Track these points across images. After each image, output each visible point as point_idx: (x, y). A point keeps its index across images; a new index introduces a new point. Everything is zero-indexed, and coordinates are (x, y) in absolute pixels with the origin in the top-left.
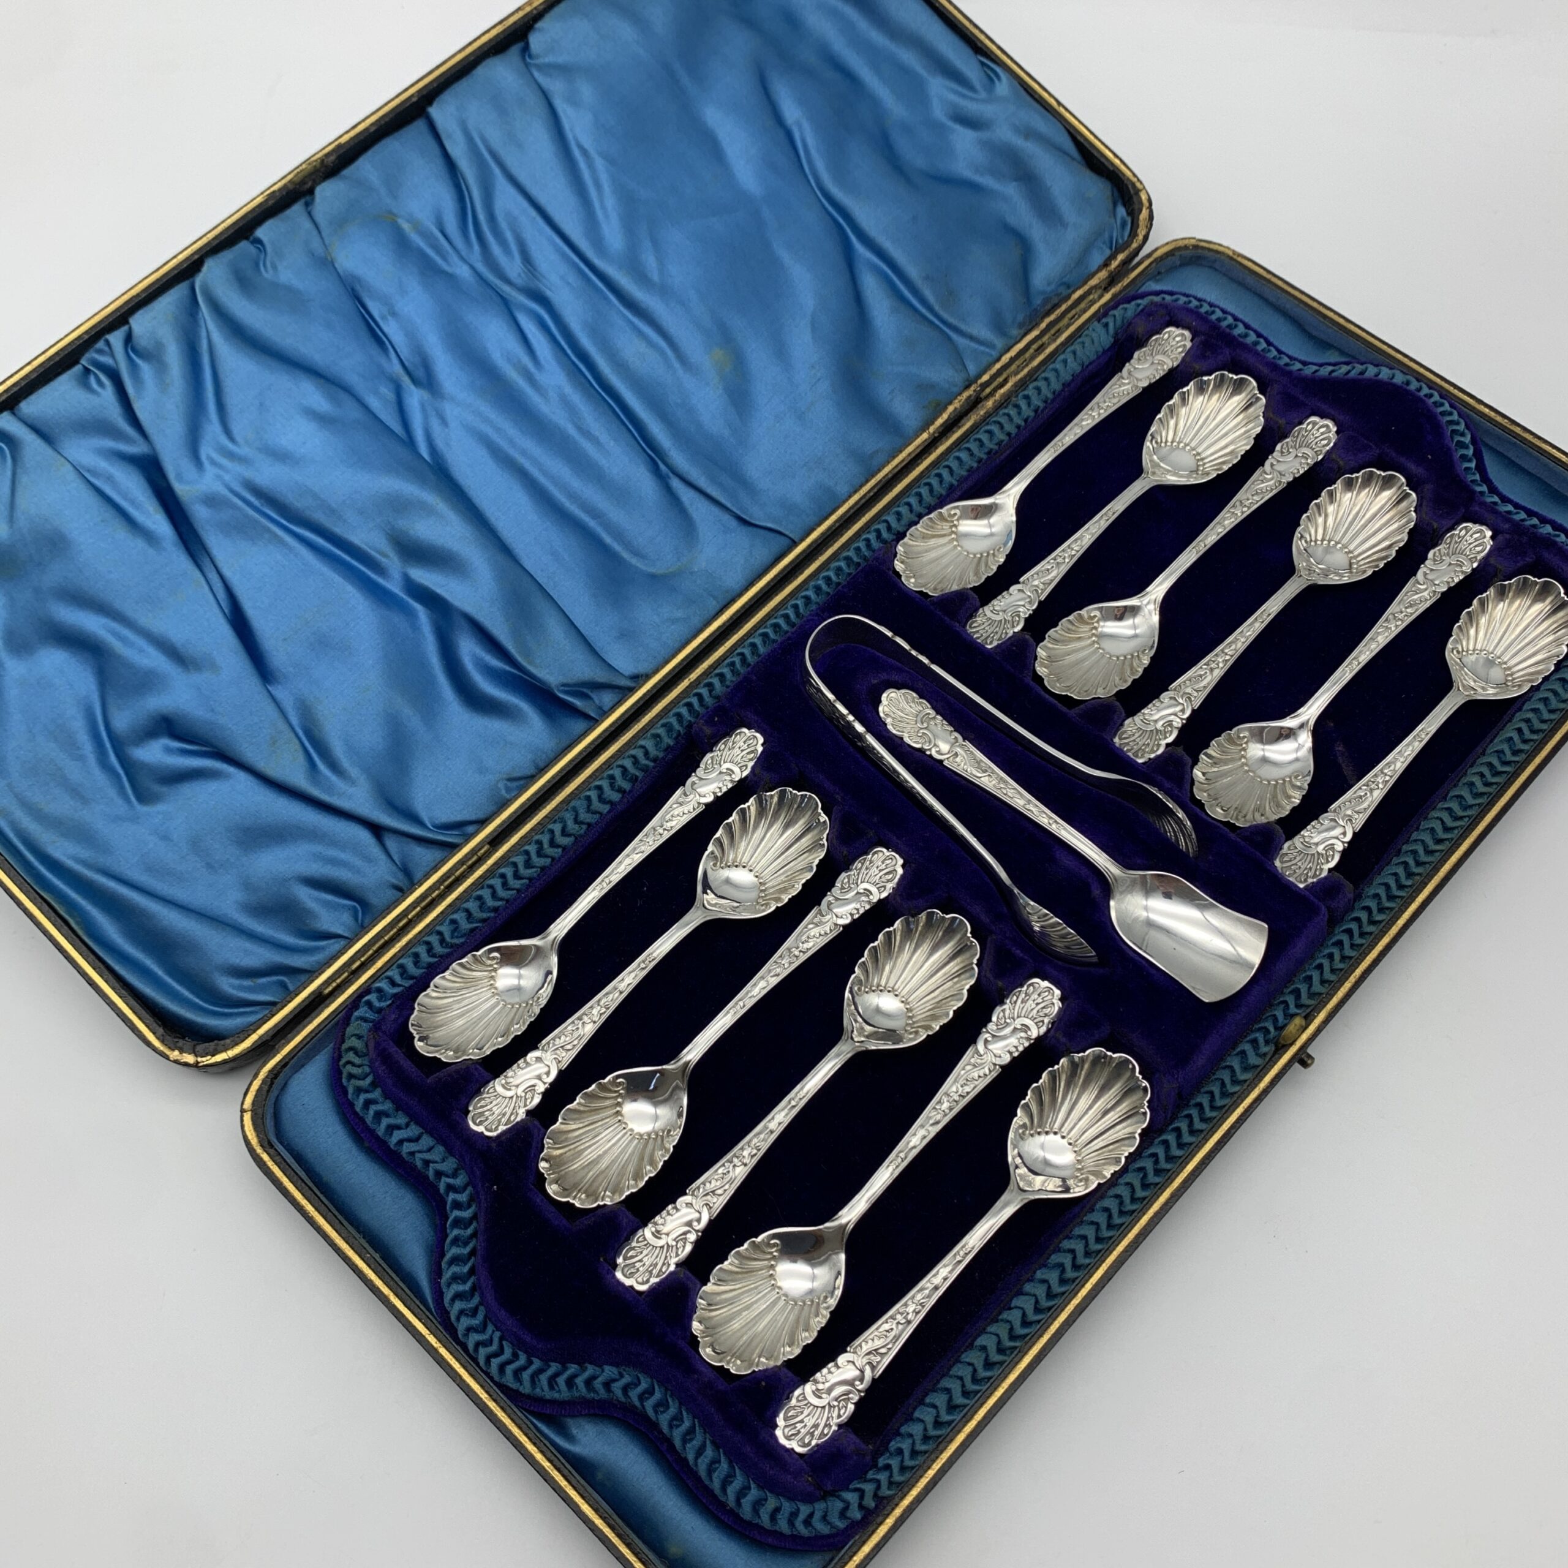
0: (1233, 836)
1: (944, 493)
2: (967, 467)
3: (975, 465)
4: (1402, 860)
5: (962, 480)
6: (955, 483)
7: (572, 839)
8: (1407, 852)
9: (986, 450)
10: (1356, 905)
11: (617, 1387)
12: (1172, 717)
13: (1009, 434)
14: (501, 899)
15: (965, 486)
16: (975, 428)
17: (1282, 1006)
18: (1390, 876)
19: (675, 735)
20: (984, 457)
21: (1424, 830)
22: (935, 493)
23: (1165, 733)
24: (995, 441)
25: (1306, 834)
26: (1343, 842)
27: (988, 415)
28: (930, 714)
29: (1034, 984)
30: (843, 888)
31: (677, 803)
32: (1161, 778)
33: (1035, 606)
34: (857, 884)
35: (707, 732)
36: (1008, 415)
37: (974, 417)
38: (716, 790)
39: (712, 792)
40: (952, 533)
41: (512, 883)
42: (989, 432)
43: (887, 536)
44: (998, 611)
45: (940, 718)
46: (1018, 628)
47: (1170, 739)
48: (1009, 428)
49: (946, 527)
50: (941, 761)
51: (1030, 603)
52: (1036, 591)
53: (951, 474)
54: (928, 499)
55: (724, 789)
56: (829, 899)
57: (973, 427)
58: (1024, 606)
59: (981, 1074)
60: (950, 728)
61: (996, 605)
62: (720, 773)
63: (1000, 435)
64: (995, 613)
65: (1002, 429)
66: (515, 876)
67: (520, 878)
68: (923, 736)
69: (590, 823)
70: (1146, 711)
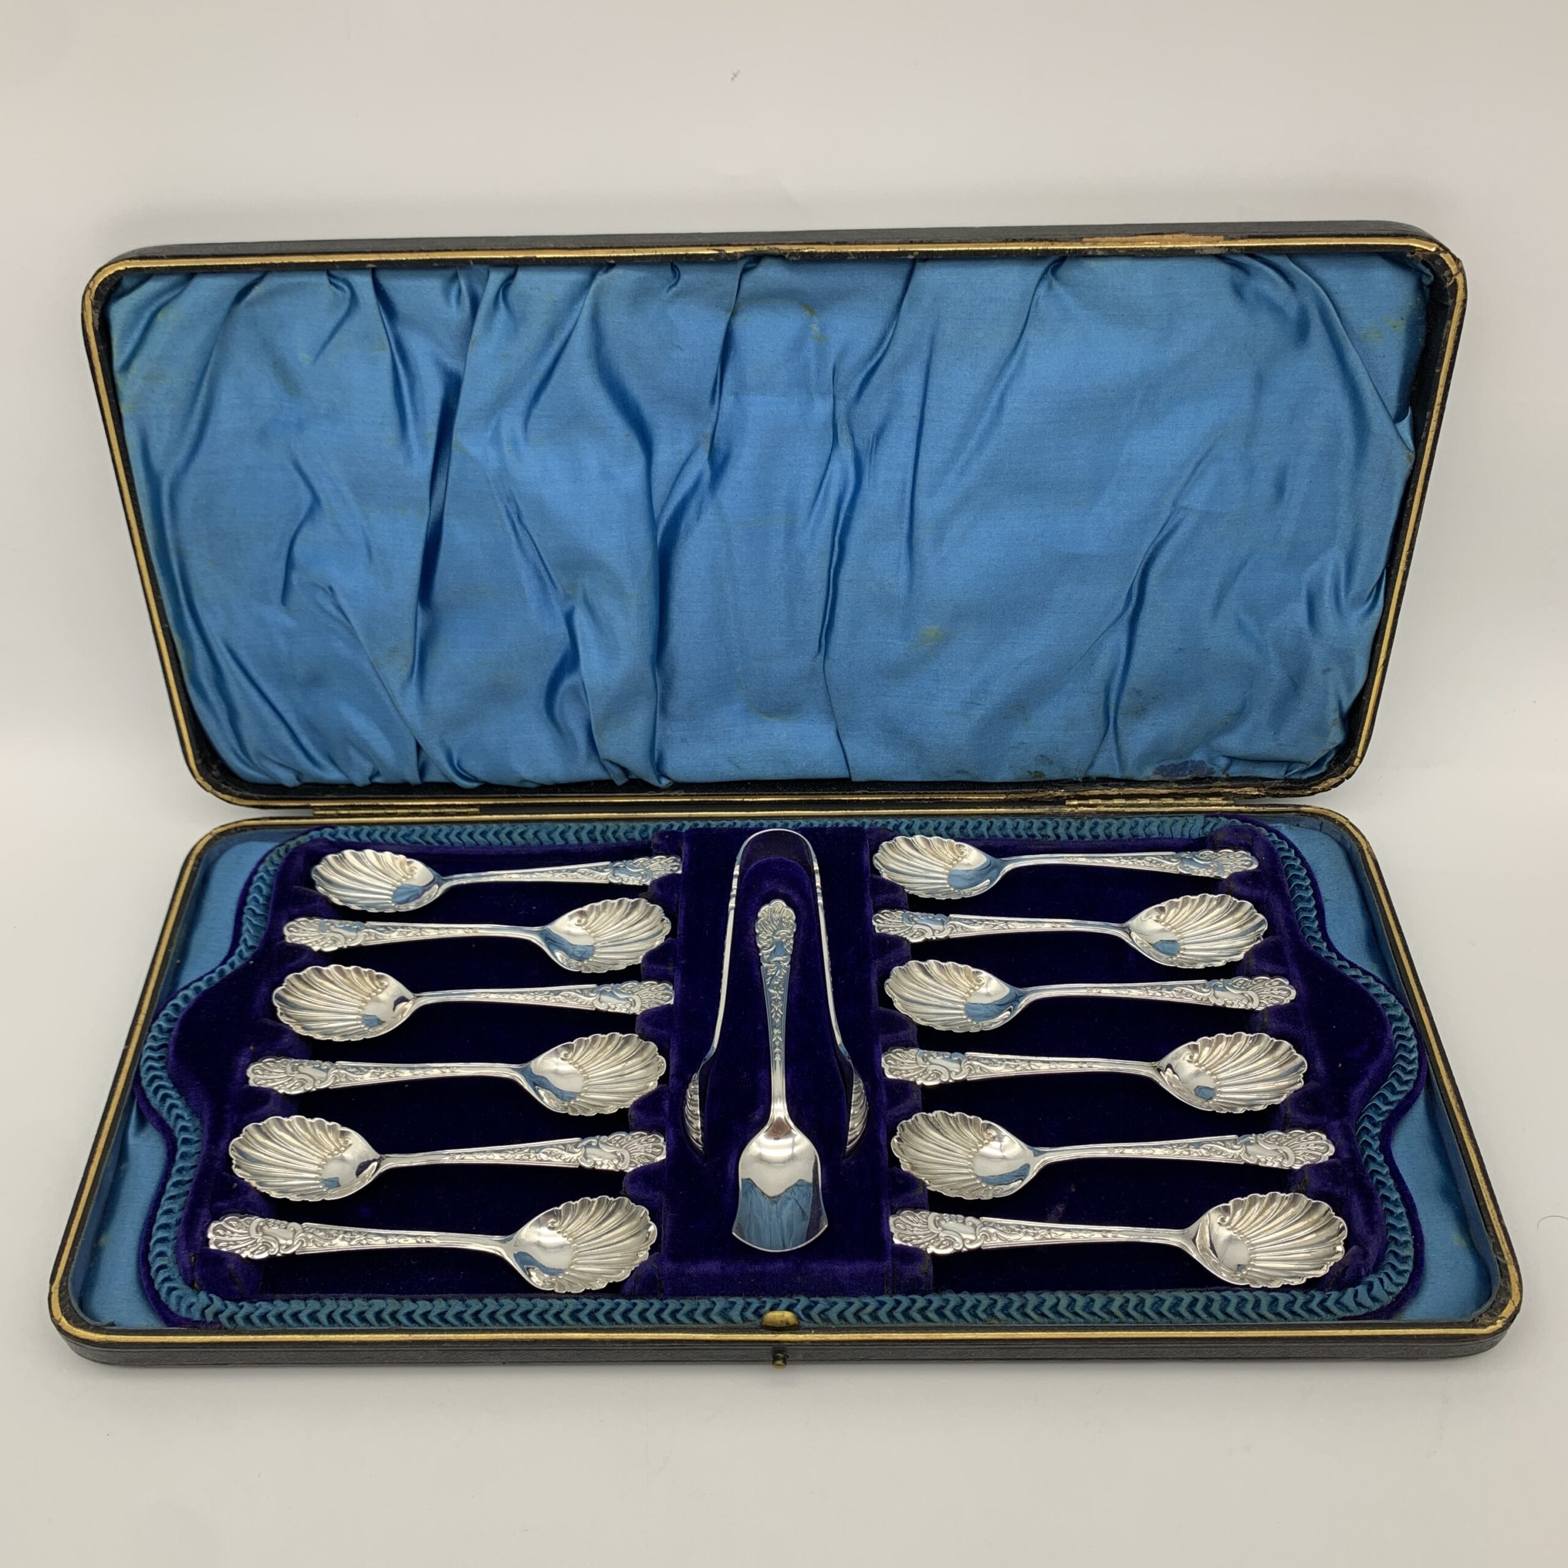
0: (884, 1163)
1: (972, 836)
2: (1005, 832)
4: (996, 1298)
5: (991, 838)
6: (987, 836)
7: (523, 842)
8: (1006, 1297)
10: (926, 1292)
11: (181, 1123)
12: (943, 1070)
13: (1058, 837)
14: (449, 840)
15: (989, 843)
16: (1041, 815)
17: (793, 1302)
18: (972, 1300)
19: (644, 836)
22: (965, 831)
23: (930, 1076)
24: (1043, 833)
25: (946, 1217)
26: (965, 1246)
27: (1058, 815)
28: (789, 935)
29: (657, 1138)
30: (623, 989)
31: (597, 869)
32: (884, 1091)
33: (942, 936)
34: (633, 993)
35: (656, 841)
36: (1070, 824)
37: (1046, 809)
38: (626, 879)
39: (622, 879)
40: (951, 864)
41: (465, 837)
42: (1045, 824)
43: (902, 828)
44: (913, 921)
45: (792, 942)
46: (913, 940)
47: (927, 1084)
48: (1061, 831)
49: (950, 855)
50: (761, 964)
51: (940, 932)
52: (952, 929)
53: (989, 829)
54: (956, 830)
55: (630, 883)
56: (607, 987)
57: (1038, 814)
58: (934, 931)
59: (563, 1158)
60: (790, 952)
61: (917, 916)
62: (639, 873)
63: (1049, 831)
64: (910, 920)
65: (1055, 828)
66: (470, 835)
67: (472, 838)
68: (769, 943)
69: (540, 840)
70: (934, 1053)
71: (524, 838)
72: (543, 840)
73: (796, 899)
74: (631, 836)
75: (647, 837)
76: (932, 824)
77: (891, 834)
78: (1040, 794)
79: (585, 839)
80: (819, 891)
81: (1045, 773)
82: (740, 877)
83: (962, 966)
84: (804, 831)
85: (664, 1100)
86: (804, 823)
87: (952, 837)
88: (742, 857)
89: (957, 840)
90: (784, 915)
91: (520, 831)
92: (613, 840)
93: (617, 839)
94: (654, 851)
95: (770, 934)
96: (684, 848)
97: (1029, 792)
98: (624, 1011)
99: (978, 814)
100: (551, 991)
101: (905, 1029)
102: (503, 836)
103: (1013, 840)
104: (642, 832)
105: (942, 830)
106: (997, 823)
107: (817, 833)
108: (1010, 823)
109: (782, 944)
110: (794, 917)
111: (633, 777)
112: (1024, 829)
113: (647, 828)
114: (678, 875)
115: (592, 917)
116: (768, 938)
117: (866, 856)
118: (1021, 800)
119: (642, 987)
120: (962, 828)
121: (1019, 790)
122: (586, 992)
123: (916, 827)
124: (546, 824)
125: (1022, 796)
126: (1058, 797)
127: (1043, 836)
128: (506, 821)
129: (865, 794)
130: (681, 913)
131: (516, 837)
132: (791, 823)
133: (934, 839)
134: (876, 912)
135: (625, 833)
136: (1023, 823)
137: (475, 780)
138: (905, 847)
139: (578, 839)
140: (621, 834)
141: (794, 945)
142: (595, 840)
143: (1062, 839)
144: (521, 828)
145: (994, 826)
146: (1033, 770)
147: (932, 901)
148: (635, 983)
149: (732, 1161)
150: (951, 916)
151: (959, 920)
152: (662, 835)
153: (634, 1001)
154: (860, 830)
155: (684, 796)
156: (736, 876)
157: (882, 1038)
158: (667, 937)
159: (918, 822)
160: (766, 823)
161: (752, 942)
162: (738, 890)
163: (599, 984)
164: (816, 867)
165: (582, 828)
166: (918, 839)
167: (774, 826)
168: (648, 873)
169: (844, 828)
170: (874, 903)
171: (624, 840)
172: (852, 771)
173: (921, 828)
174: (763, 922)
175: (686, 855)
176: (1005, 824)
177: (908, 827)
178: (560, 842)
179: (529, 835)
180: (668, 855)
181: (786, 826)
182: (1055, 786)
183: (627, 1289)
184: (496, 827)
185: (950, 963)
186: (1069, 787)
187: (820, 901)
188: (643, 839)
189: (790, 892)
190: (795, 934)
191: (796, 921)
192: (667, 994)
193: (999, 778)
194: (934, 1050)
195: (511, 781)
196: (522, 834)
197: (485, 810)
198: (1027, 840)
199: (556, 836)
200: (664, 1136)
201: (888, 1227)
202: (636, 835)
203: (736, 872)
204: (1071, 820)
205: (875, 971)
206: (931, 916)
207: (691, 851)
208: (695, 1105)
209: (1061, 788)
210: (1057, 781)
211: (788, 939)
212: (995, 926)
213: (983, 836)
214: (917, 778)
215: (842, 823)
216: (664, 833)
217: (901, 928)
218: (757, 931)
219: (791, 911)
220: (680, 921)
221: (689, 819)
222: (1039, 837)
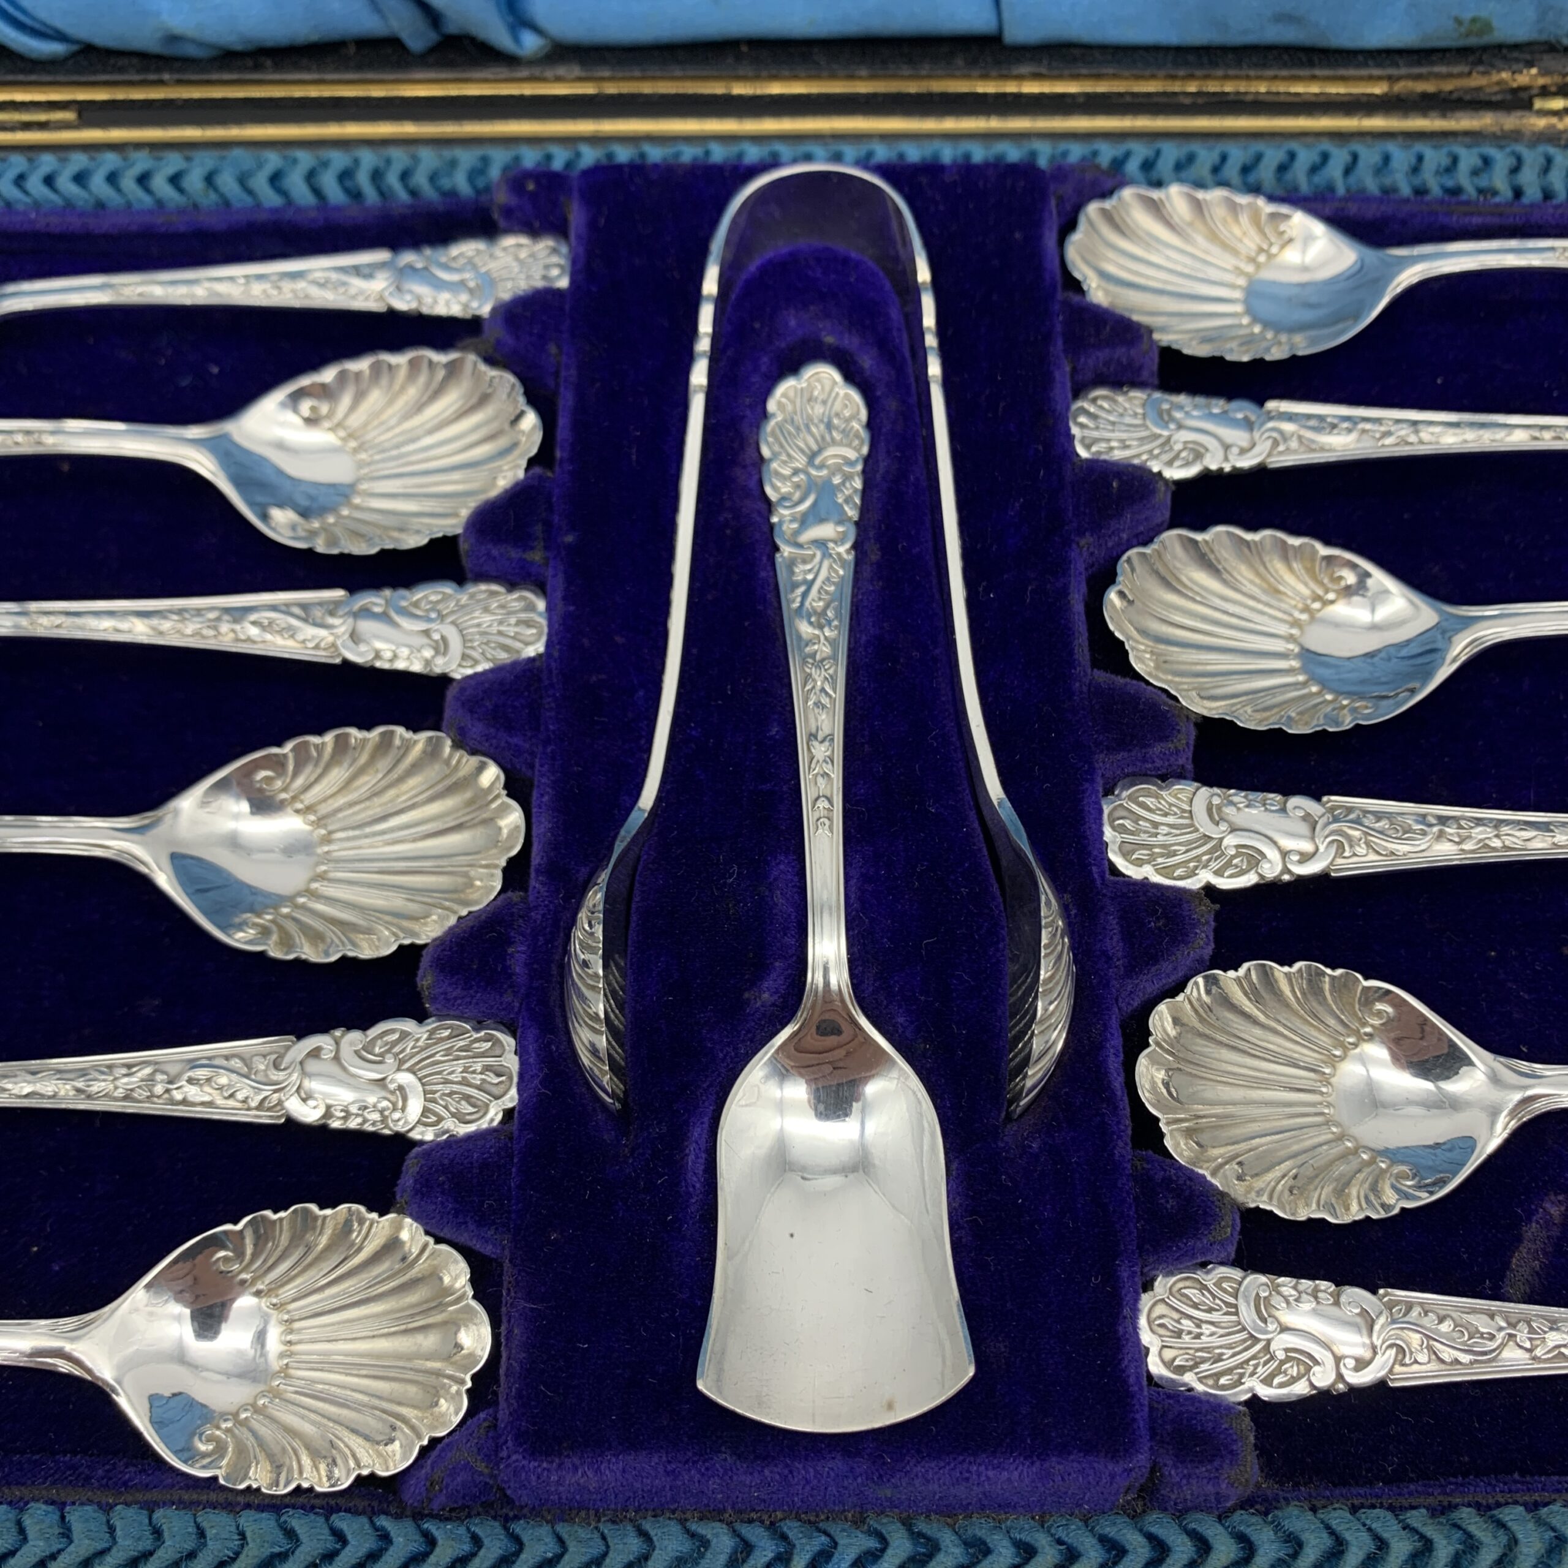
0: (1123, 1148)
1: (1305, 188)
2: (1387, 181)
3: (1406, 190)
4: (1430, 1531)
5: (1359, 196)
6: (1341, 191)
7: (178, 199)
8: (1457, 1527)
9: (1450, 183)
10: (1238, 1516)
12: (1266, 847)
13: (1518, 193)
15: (1353, 209)
16: (1474, 137)
17: (872, 1543)
18: (1365, 1537)
19: (481, 183)
20: (1436, 191)
21: (1540, 1522)
22: (1289, 176)
23: (1227, 863)
24: (1483, 182)
25: (1287, 1291)
26: (1340, 1377)
27: (1516, 135)
28: (851, 463)
29: (497, 1042)
30: (416, 604)
31: (357, 270)
32: (1113, 921)
33: (1246, 463)
34: (442, 617)
35: (502, 197)
36: (1549, 161)
37: (1484, 121)
38: (429, 300)
39: (419, 299)
40: (1252, 260)
41: (35, 184)
42: (1487, 161)
43: (1132, 167)
44: (1172, 419)
45: (858, 484)
46: (1177, 473)
47: (1224, 883)
48: (1529, 178)
49: (1250, 241)
50: (777, 549)
51: (1243, 451)
52: (1276, 444)
53: (1348, 171)
54: (1266, 173)
55: (441, 310)
56: (375, 600)
57: (1467, 133)
58: (1227, 447)
59: (240, 1096)
60: (852, 513)
61: (1180, 408)
62: (462, 283)
63: (1499, 180)
64: (1164, 418)
65: (1515, 170)
66: (49, 181)
67: (55, 190)
68: (797, 486)
69: (222, 196)
70: (1239, 797)
71: (181, 190)
72: (229, 195)
73: (867, 362)
74: (446, 183)
75: (487, 189)
76: (1206, 156)
77: (1109, 184)
78: (1477, 81)
79: (335, 193)
80: (931, 341)
81: (1495, 23)
82: (721, 301)
83: (1295, 541)
84: (886, 171)
85: (510, 942)
86: (882, 153)
87: (1255, 189)
88: (728, 242)
89: (1272, 198)
90: (837, 406)
91: (170, 170)
92: (403, 196)
93: (414, 193)
94: (502, 223)
95: (801, 461)
96: (576, 215)
97: (1450, 76)
98: (417, 667)
99: (1319, 135)
100: (227, 610)
101: (1164, 738)
102: (128, 183)
103: (1407, 201)
104: (474, 175)
105: (1232, 171)
106: (1369, 156)
107: (924, 180)
108: (1401, 158)
109: (832, 490)
110: (864, 414)
111: (452, 29)
112: (1437, 173)
113: (485, 161)
114: (558, 293)
115: (346, 400)
116: (796, 472)
117: (1050, 240)
118: (1425, 96)
119: (464, 599)
120: (1282, 168)
121: (1423, 70)
122: (318, 613)
123: (1165, 166)
124: (237, 152)
125: (1429, 87)
126: (1515, 91)
127: (1480, 191)
128: (138, 146)
129: (1037, 76)
130: (566, 400)
131: (160, 184)
132: (850, 151)
133: (1214, 196)
134: (1076, 395)
135: (433, 178)
136: (1434, 157)
137: (60, 36)
138: (1142, 218)
139: (317, 192)
140: (420, 179)
141: (865, 493)
142: (356, 195)
143: (1526, 200)
144: (174, 162)
145: (1361, 163)
146: (1467, 16)
147: (1217, 363)
148: (447, 589)
149: (697, 1132)
150: (1271, 405)
151: (1290, 417)
152: (517, 179)
153: (444, 639)
154: (1026, 171)
155: (580, 79)
156: (709, 297)
157: (1104, 763)
158: (531, 462)
159: (1171, 152)
160: (784, 150)
161: (752, 484)
162: (715, 338)
163: (353, 588)
164: (924, 274)
165: (325, 164)
166: (1175, 195)
167: (808, 158)
168: (489, 282)
169: (986, 165)
170: (1074, 371)
171: (428, 192)
172: (1006, 15)
173: (1179, 167)
174: (780, 426)
175: (579, 237)
176: (1387, 159)
177: (1147, 166)
178: (270, 198)
179: (194, 181)
180: (534, 232)
181: (837, 158)
182: (1517, 60)
183: (411, 1494)
184: (111, 160)
185: (1267, 533)
186: (1548, 60)
187: (934, 368)
188: (478, 192)
189: (851, 342)
190: (867, 460)
191: (870, 425)
192: (528, 624)
193: (1375, 37)
194: (1240, 788)
195: (145, 38)
196: (175, 180)
197: (90, 115)
198: (1442, 202)
199: (260, 183)
200: (514, 1034)
201: (1135, 1328)
202: (461, 183)
203: (710, 285)
204: (1552, 150)
205: (1081, 566)
206: (1218, 405)
207: (592, 225)
208: (592, 950)
209: (1530, 64)
210: (1516, 47)
211: (848, 477)
212: (1388, 434)
213: (1331, 188)
214: (1170, 36)
215: (979, 154)
216: (528, 175)
217: (1142, 440)
218: (766, 452)
219: (856, 397)
220: (563, 421)
221: (594, 140)
222: (1470, 190)
